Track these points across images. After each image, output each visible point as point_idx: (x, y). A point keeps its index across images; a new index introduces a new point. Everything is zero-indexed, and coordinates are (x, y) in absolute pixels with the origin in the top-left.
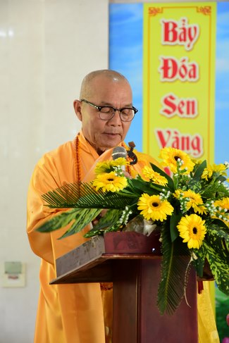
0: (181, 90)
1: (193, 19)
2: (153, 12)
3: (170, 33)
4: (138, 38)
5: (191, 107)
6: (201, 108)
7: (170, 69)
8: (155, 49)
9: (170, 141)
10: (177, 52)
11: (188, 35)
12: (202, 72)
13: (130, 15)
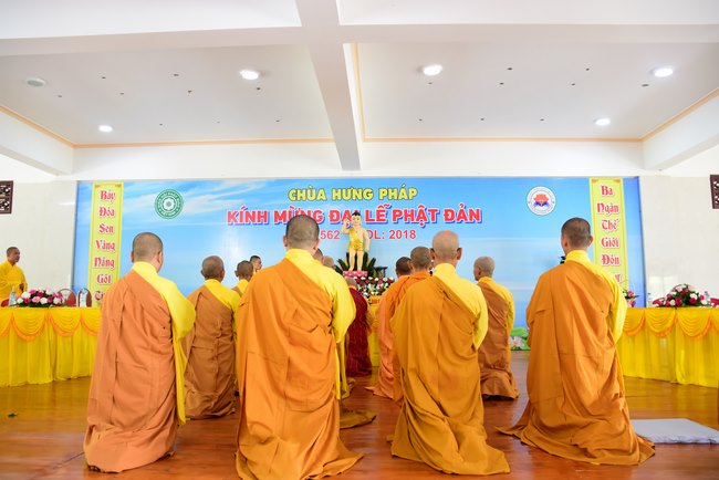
0: (107, 221)
1: (115, 190)
2: (97, 186)
3: (104, 195)
4: (90, 198)
5: (111, 229)
6: (116, 230)
7: (103, 212)
8: (96, 203)
9: (101, 245)
10: (107, 204)
11: (111, 196)
12: (117, 213)
13: (86, 188)
